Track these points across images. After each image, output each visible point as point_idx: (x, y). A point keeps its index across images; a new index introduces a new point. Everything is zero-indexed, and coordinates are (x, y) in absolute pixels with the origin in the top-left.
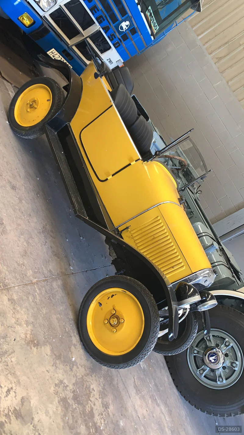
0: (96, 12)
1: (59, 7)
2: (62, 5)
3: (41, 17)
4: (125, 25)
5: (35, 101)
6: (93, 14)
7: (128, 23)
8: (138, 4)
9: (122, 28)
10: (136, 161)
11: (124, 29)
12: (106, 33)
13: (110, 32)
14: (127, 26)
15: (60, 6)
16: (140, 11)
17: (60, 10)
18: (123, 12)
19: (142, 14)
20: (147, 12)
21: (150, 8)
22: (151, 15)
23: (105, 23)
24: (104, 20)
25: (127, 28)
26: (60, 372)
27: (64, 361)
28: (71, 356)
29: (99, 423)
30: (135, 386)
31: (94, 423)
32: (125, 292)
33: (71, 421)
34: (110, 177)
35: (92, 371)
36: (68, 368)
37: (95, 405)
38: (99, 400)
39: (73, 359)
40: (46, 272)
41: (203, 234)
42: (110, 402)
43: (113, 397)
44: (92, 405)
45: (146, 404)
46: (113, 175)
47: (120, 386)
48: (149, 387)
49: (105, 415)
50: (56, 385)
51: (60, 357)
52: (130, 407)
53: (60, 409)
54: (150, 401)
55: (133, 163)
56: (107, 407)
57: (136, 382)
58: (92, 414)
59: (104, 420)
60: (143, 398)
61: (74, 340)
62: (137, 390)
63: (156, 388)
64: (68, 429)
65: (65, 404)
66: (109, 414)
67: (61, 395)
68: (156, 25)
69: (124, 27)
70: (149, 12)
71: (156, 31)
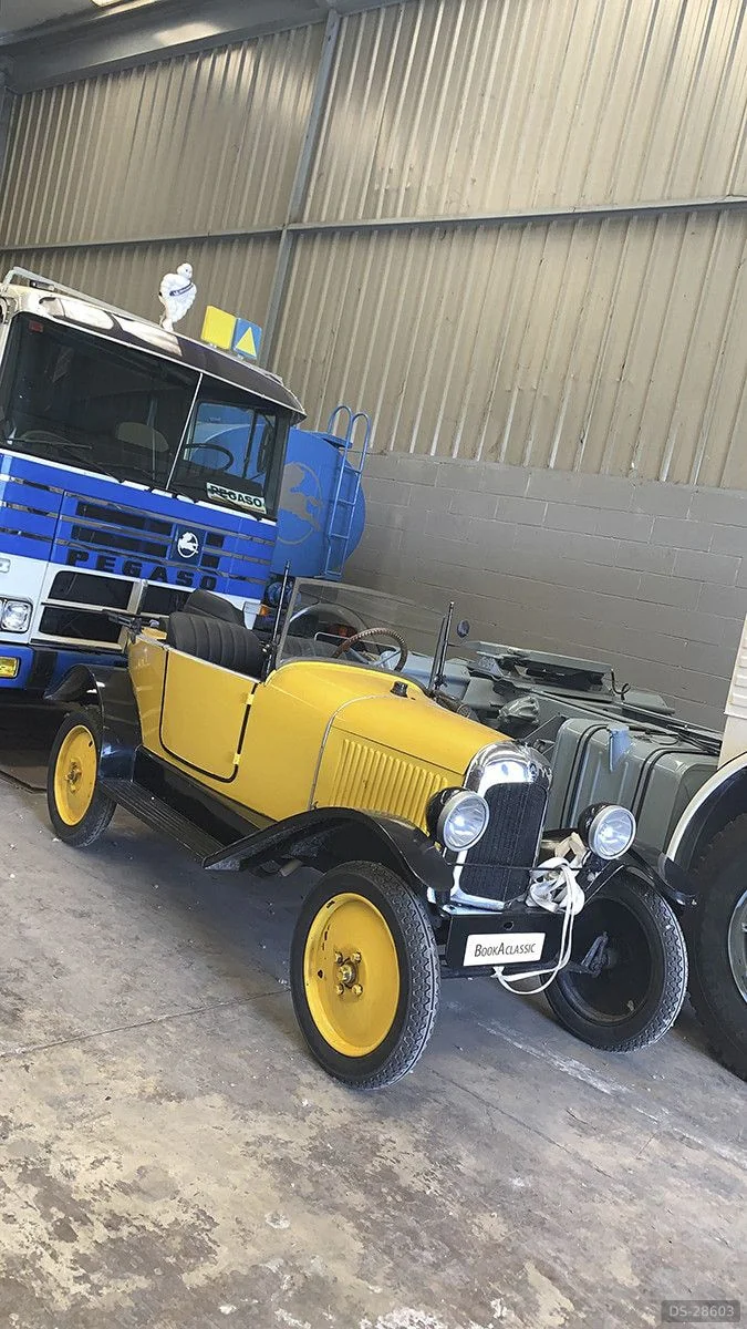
0: (113, 565)
1: (43, 607)
2: (45, 599)
3: (27, 645)
4: (186, 542)
5: (74, 766)
6: (111, 571)
7: (188, 536)
8: (175, 497)
9: (186, 551)
10: (253, 692)
11: (192, 549)
12: (166, 582)
13: (172, 573)
14: (193, 541)
15: (43, 604)
16: (191, 502)
17: (49, 611)
18: (165, 528)
19: (201, 503)
20: (210, 495)
21: (209, 485)
22: (221, 492)
23: (148, 567)
24: (140, 565)
25: (196, 545)
26: (261, 1125)
27: (273, 1110)
28: (297, 1101)
29: (418, 1186)
30: (573, 1123)
31: (399, 1187)
32: (333, 902)
33: (308, 1189)
34: (237, 759)
35: (381, 1115)
36: (288, 1118)
37: (399, 1162)
38: (416, 1154)
39: (305, 1103)
40: (198, 1001)
41: (587, 735)
42: (463, 1154)
43: (472, 1147)
44: (389, 1163)
45: (636, 1148)
46: (239, 752)
47: (504, 1127)
48: (645, 1119)
49: (443, 1173)
50: (247, 1144)
51: (257, 1105)
52: (553, 1156)
53: (266, 1175)
54: (654, 1143)
55: (251, 700)
56: (448, 1161)
57: (578, 1116)
58: (388, 1175)
59: (441, 1182)
60: (620, 1139)
61: (305, 1078)
62: (584, 1129)
63: (681, 1121)
64: (298, 1200)
65: (285, 1167)
66: (458, 1172)
67: (266, 1156)
68: (253, 498)
69: (190, 547)
70: (213, 492)
71: (263, 508)
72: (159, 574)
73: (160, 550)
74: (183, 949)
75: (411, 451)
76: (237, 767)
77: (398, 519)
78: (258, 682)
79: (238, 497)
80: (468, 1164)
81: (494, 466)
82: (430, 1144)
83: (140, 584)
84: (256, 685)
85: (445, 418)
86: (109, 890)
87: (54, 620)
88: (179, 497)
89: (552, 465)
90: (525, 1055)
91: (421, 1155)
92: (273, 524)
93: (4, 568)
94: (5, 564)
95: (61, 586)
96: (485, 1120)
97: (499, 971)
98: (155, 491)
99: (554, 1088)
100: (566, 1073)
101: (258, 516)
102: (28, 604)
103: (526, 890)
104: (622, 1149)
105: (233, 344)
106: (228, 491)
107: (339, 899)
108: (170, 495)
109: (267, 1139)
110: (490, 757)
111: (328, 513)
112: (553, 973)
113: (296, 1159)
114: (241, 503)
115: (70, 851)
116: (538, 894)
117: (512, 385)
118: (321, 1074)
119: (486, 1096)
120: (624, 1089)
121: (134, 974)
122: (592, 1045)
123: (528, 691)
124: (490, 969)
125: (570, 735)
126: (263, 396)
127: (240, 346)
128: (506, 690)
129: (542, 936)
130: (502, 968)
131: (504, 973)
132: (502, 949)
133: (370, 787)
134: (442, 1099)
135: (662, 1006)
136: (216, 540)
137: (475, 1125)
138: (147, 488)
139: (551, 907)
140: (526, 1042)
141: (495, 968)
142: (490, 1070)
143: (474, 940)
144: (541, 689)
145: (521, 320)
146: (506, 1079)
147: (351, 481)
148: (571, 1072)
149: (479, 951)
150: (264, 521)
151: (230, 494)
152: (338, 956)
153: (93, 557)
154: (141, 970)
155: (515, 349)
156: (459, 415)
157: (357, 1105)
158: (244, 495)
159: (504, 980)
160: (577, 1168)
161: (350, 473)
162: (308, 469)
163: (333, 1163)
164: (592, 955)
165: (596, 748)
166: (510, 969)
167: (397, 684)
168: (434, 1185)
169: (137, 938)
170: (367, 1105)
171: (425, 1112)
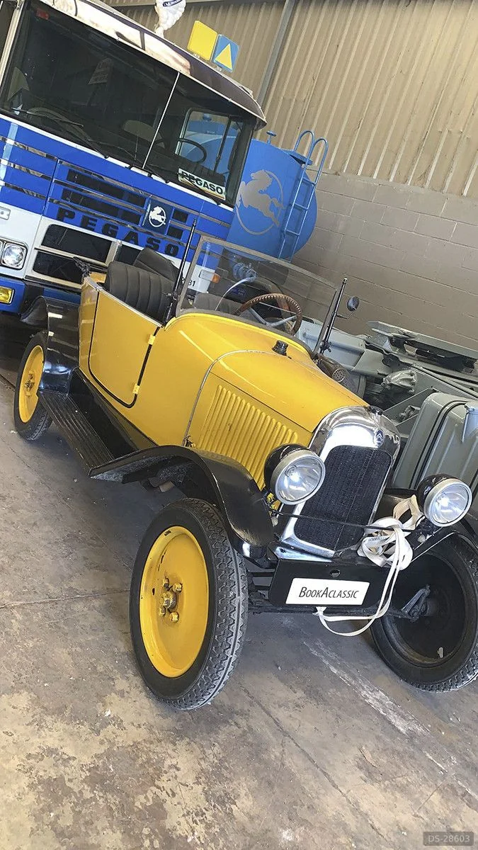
1: (37, 251)
3: (22, 280)
5: (32, 376)
6: (93, 230)
7: (158, 210)
8: (150, 176)
9: (155, 222)
10: (154, 335)
11: (160, 221)
12: (137, 244)
13: (143, 237)
14: (161, 214)
15: (35, 249)
16: (164, 182)
17: (40, 255)
18: (140, 201)
19: (171, 184)
20: (180, 178)
21: (180, 171)
22: (191, 178)
23: (122, 231)
24: (117, 228)
25: (164, 218)
26: (55, 735)
27: (75, 718)
28: (100, 710)
29: (182, 830)
30: (363, 765)
31: (163, 829)
32: (169, 532)
33: (67, 821)
34: (137, 389)
35: (179, 734)
36: (85, 728)
37: (174, 795)
38: (196, 787)
39: (108, 713)
40: (57, 591)
41: (447, 408)
42: (242, 792)
43: (255, 783)
44: (163, 795)
45: (417, 802)
46: (139, 385)
47: (294, 763)
48: (432, 768)
49: (214, 816)
50: (29, 756)
51: (59, 711)
52: (331, 804)
53: (31, 797)
54: (436, 798)
55: (152, 340)
56: (224, 800)
57: (368, 757)
58: (157, 811)
59: (208, 826)
60: (403, 789)
61: (121, 684)
62: (371, 773)
63: (466, 773)
64: (50, 835)
65: (54, 790)
66: (230, 815)
67: (41, 773)
68: (216, 186)
69: (159, 218)
70: (183, 176)
71: (223, 196)
72: (132, 237)
73: (135, 218)
74: (71, 539)
75: (359, 174)
76: (136, 395)
77: (341, 227)
78: (160, 325)
79: (202, 183)
80: (244, 805)
81: (421, 191)
82: (212, 776)
83: (117, 243)
84: (158, 328)
85: (388, 150)
86: (33, 478)
87: (44, 262)
88: (153, 176)
89: (465, 194)
90: (336, 681)
91: (199, 788)
92: (231, 209)
93: (5, 216)
94: (6, 213)
95: (52, 236)
96: (276, 752)
97: (320, 610)
98: (133, 169)
99: (355, 721)
100: (369, 705)
101: (218, 201)
102: (24, 247)
103: (358, 541)
104: (403, 802)
105: (214, 56)
106: (196, 177)
107: (175, 530)
108: (146, 174)
109: (51, 751)
110: (340, 419)
111: (287, 214)
112: (369, 620)
113: (70, 780)
114: (205, 189)
115: (21, 442)
116: (369, 548)
117: (444, 126)
118: (137, 681)
119: (286, 723)
120: (420, 729)
121: (13, 558)
122: (401, 677)
123: (409, 365)
124: (313, 608)
125: (432, 407)
126: (230, 100)
127: (218, 59)
128: (392, 363)
129: (368, 584)
130: (324, 608)
131: (325, 613)
132: (326, 593)
133: (233, 429)
134: (243, 722)
135: (468, 663)
136: (181, 216)
137: (265, 756)
138: (128, 166)
139: (378, 561)
140: (342, 667)
141: (318, 608)
142: (300, 694)
143: (298, 584)
144: (421, 365)
145: (459, 77)
146: (311, 706)
147: (308, 190)
148: (375, 704)
149: (304, 592)
150: (222, 206)
151: (197, 180)
152: (165, 582)
153: (79, 216)
154: (23, 555)
155: (451, 97)
156: (399, 148)
157: (159, 720)
158: (209, 183)
159: (324, 619)
160: (351, 822)
161: (309, 185)
162: (274, 176)
163: (106, 789)
164: (413, 603)
165: (453, 420)
166: (331, 610)
167: (279, 344)
168: (200, 828)
169: (35, 524)
170: (168, 722)
171: (222, 737)
